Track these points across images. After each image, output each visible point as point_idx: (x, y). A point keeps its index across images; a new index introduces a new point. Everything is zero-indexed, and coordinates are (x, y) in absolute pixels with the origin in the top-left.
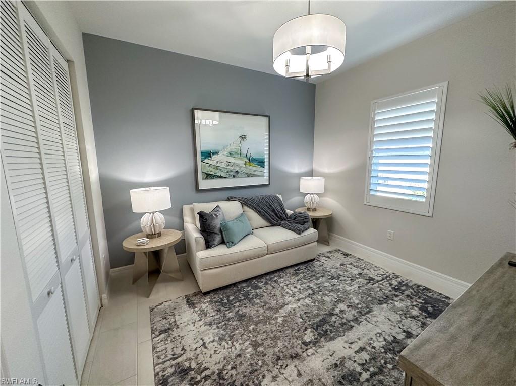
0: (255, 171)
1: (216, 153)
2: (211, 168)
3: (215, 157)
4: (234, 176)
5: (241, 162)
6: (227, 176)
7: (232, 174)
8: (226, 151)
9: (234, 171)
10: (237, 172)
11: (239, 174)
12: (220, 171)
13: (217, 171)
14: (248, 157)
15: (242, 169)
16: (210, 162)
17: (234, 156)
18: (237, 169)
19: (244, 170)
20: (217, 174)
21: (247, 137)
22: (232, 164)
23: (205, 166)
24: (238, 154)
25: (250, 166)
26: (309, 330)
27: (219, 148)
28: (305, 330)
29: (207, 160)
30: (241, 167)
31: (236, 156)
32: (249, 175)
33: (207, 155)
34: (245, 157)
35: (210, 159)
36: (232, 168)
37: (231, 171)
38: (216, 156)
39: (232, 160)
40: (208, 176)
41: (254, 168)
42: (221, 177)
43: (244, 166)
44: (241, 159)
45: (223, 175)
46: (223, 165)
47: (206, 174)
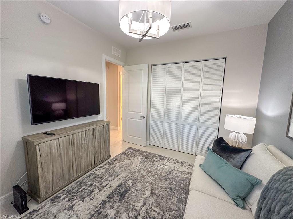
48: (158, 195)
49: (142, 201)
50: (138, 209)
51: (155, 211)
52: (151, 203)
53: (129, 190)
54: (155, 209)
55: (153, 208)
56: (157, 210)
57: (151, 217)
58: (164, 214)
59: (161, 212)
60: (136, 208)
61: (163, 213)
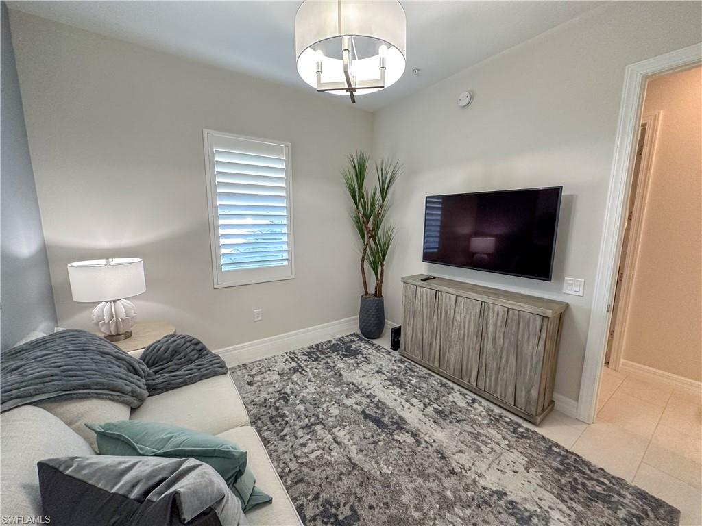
48: (342, 476)
49: (346, 442)
50: (335, 430)
51: (313, 451)
52: (333, 453)
53: (382, 431)
54: (318, 453)
55: (321, 451)
56: (312, 456)
57: (309, 442)
58: (298, 463)
59: (305, 460)
60: (339, 428)
61: (302, 463)
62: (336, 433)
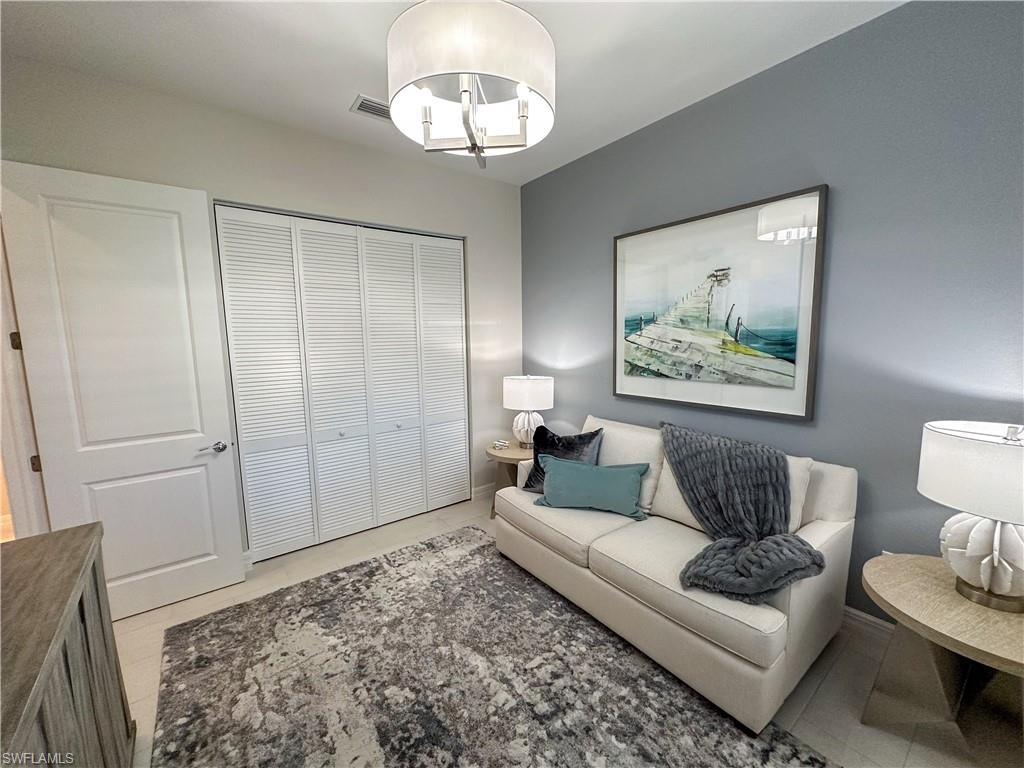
0: (753, 368)
1: (652, 320)
2: (639, 354)
3: (649, 331)
4: (689, 377)
5: (710, 343)
6: (673, 375)
7: (684, 369)
8: (673, 316)
9: (690, 363)
10: (698, 367)
11: (702, 372)
12: (658, 362)
13: (651, 360)
14: (733, 326)
15: (711, 359)
16: (639, 341)
17: (692, 326)
18: (697, 358)
19: (718, 363)
20: (651, 368)
21: (731, 272)
22: (686, 346)
23: (629, 349)
24: (703, 321)
25: (737, 352)
26: (412, 696)
27: (659, 310)
28: (413, 689)
29: (632, 337)
30: (709, 354)
31: (697, 326)
32: (730, 379)
33: (635, 325)
34: (721, 328)
35: (638, 333)
36: (685, 355)
37: (682, 363)
38: (651, 327)
39: (686, 336)
40: (634, 369)
41: (751, 361)
42: (659, 375)
43: (719, 351)
44: (709, 334)
45: (664, 370)
46: (665, 348)
47: (630, 364)
48: (497, 641)
49: (494, 683)
50: (513, 703)
51: (539, 667)
52: (512, 665)
53: (431, 707)
54: (533, 664)
55: (527, 667)
56: (538, 660)
58: (554, 652)
59: (546, 655)
60: (507, 707)
61: (549, 651)
62: (510, 697)
